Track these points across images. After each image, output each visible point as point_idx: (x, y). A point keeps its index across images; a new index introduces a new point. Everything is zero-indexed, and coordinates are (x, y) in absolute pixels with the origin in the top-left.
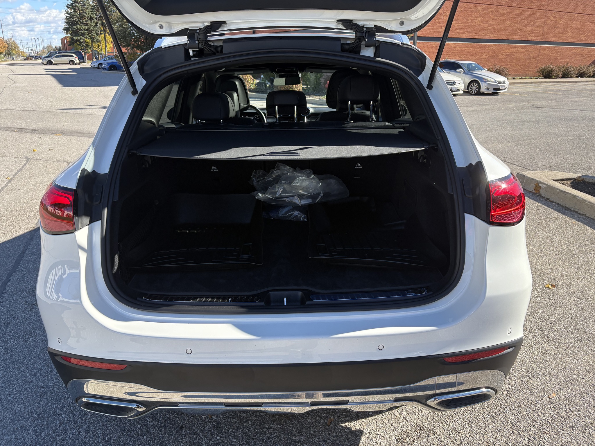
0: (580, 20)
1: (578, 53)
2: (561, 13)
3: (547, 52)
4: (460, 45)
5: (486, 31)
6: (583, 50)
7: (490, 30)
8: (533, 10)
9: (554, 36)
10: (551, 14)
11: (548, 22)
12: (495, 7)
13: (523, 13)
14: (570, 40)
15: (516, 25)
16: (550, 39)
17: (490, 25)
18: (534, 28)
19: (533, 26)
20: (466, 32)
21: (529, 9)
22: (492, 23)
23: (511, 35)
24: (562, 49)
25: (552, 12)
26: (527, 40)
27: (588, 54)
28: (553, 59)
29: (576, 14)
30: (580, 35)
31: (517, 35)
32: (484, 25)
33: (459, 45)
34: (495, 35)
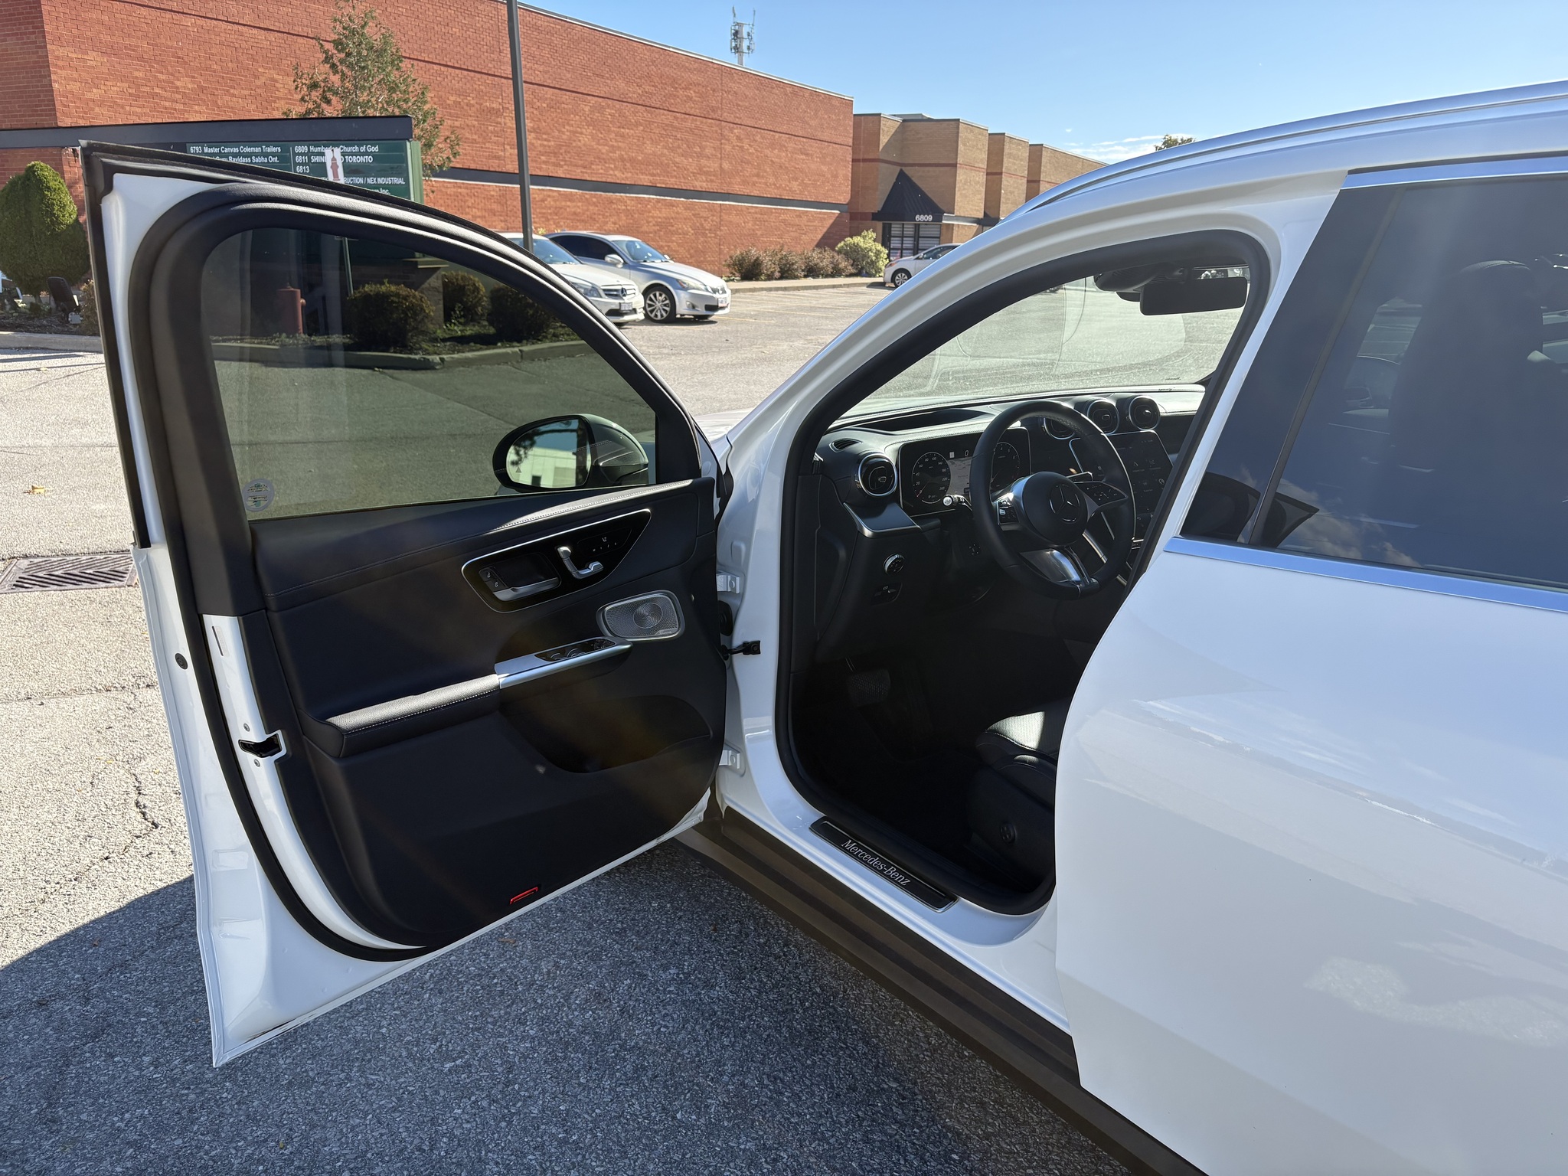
0: (785, 146)
1: (792, 223)
2: (749, 129)
3: (734, 218)
4: (555, 194)
5: (605, 163)
6: (800, 215)
7: (614, 160)
8: (695, 118)
9: (744, 182)
10: (731, 130)
11: (728, 148)
12: (618, 105)
13: (676, 123)
14: (773, 193)
15: (665, 151)
16: (737, 189)
17: (613, 149)
18: (704, 162)
19: (700, 155)
20: (562, 163)
21: (687, 116)
22: (615, 144)
23: (659, 175)
24: (762, 212)
25: (732, 125)
26: (692, 189)
27: (809, 223)
28: (749, 235)
29: (777, 134)
30: (790, 182)
31: (672, 177)
32: (600, 147)
33: (550, 193)
34: (626, 174)
